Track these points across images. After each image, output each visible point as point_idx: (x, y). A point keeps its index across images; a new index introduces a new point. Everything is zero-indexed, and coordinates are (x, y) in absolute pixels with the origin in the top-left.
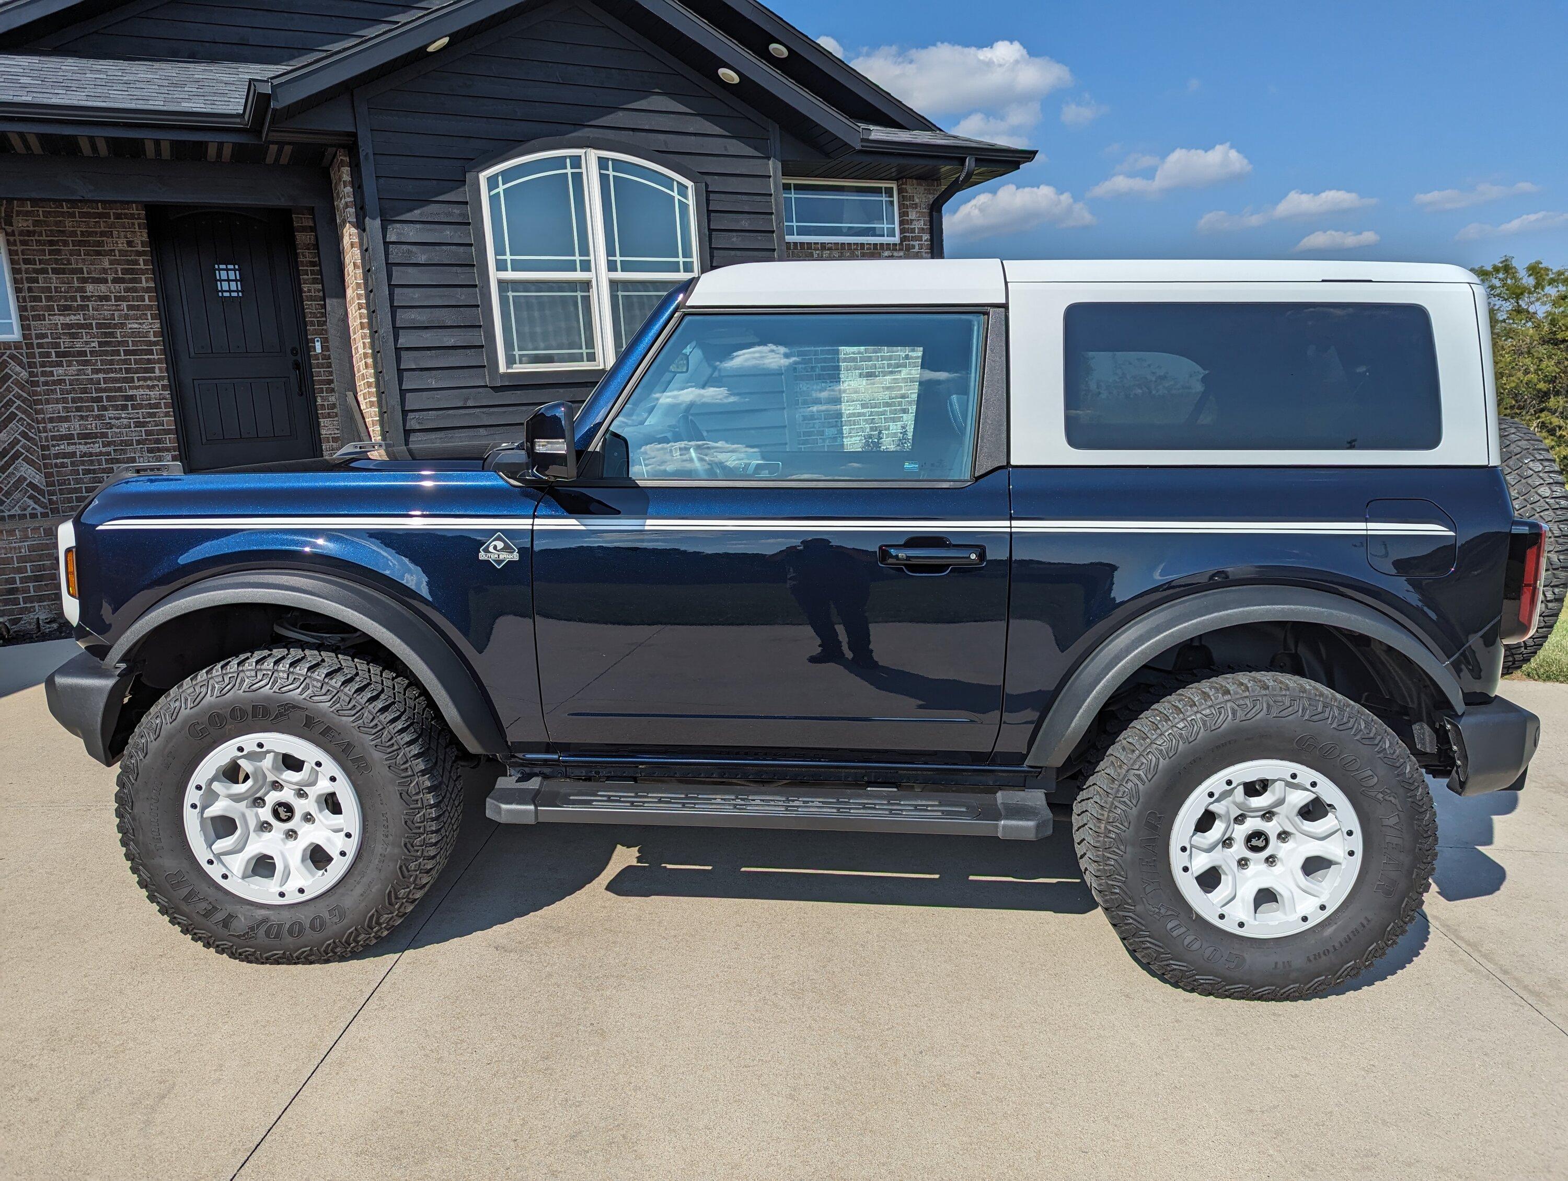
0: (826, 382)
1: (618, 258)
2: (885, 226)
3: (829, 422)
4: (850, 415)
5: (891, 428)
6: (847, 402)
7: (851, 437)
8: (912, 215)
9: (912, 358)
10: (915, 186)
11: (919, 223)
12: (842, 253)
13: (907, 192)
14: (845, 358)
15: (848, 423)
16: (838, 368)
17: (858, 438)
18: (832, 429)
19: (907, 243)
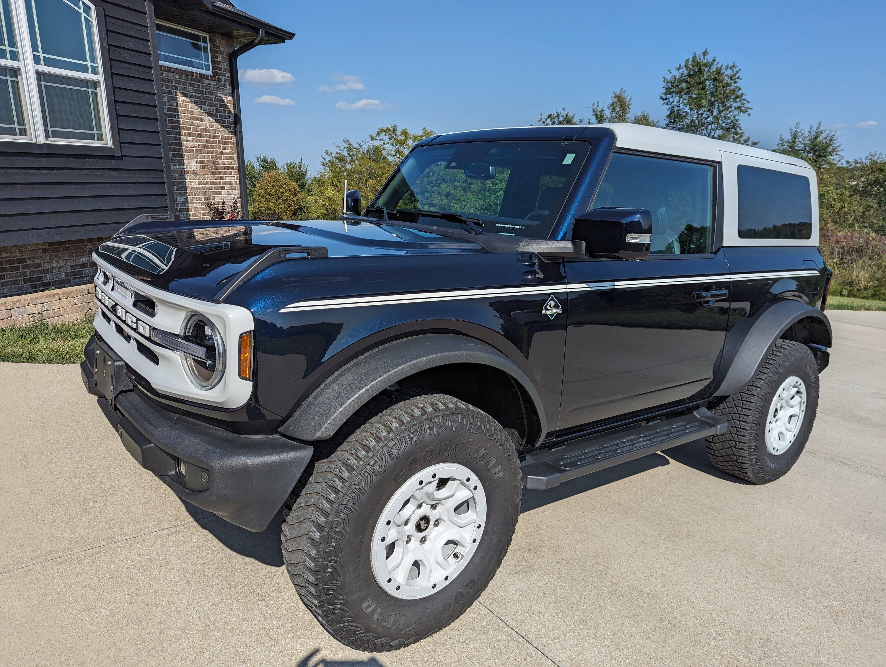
0: (176, 165)
1: (41, 54)
2: (204, 62)
3: (179, 193)
4: (192, 189)
5: (216, 199)
6: (190, 179)
7: (193, 203)
8: (220, 59)
9: (225, 154)
10: (220, 39)
11: (224, 65)
12: (180, 76)
13: (216, 42)
14: (186, 150)
15: (191, 194)
16: (182, 156)
17: (197, 204)
18: (182, 198)
19: (218, 76)
